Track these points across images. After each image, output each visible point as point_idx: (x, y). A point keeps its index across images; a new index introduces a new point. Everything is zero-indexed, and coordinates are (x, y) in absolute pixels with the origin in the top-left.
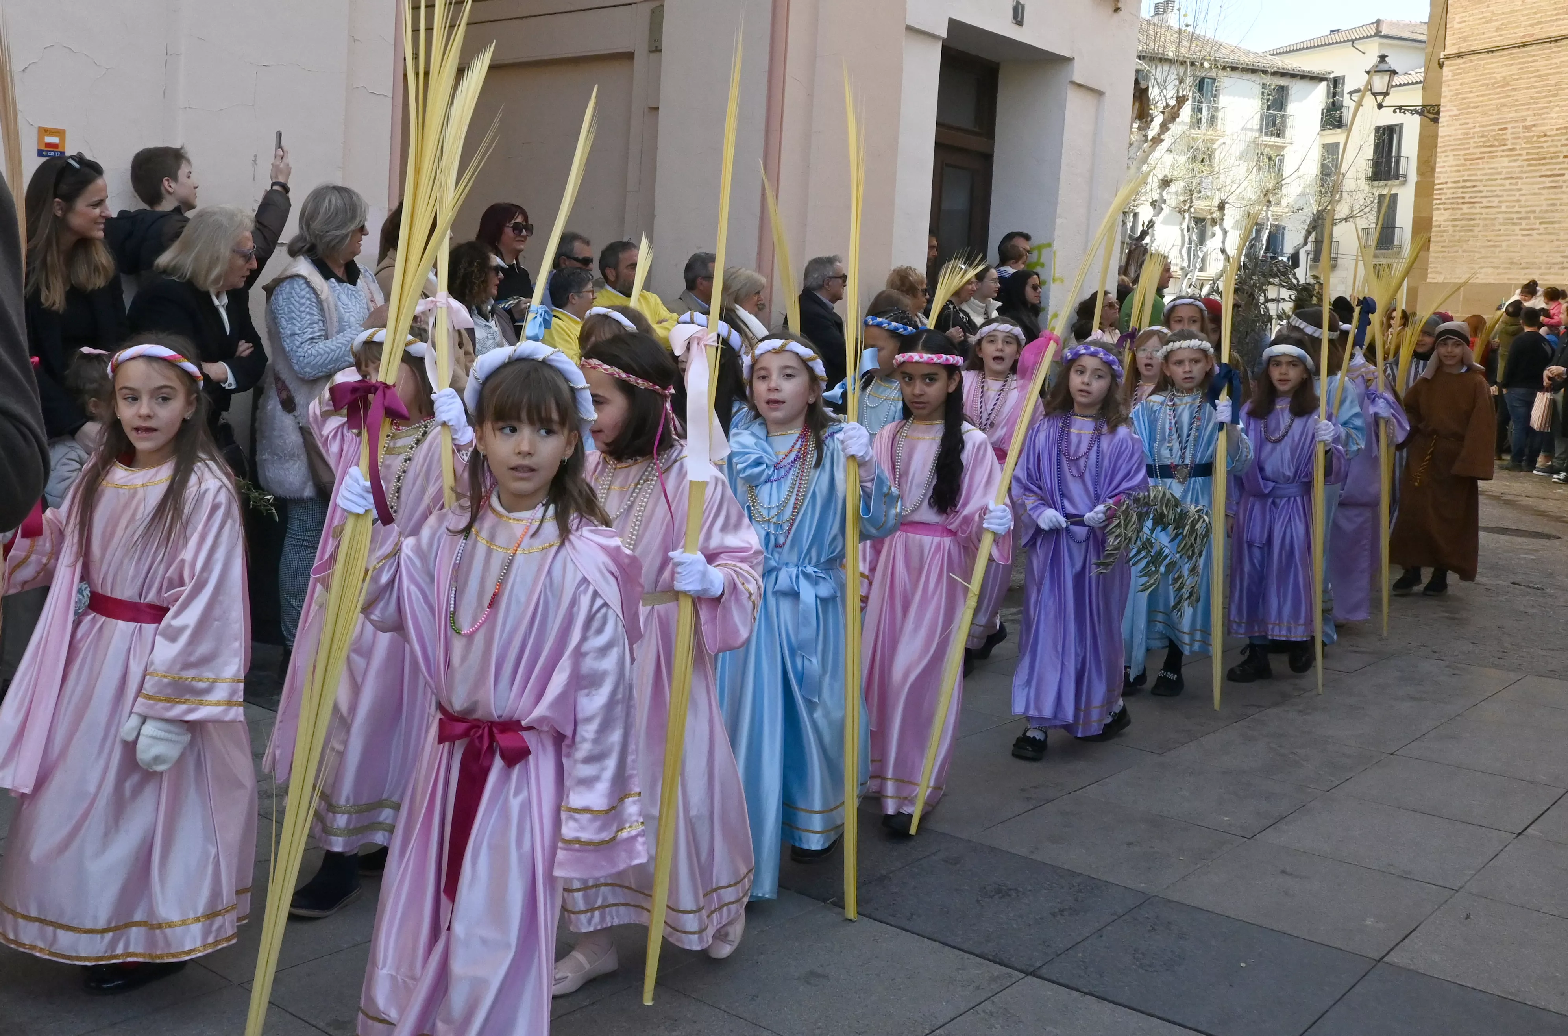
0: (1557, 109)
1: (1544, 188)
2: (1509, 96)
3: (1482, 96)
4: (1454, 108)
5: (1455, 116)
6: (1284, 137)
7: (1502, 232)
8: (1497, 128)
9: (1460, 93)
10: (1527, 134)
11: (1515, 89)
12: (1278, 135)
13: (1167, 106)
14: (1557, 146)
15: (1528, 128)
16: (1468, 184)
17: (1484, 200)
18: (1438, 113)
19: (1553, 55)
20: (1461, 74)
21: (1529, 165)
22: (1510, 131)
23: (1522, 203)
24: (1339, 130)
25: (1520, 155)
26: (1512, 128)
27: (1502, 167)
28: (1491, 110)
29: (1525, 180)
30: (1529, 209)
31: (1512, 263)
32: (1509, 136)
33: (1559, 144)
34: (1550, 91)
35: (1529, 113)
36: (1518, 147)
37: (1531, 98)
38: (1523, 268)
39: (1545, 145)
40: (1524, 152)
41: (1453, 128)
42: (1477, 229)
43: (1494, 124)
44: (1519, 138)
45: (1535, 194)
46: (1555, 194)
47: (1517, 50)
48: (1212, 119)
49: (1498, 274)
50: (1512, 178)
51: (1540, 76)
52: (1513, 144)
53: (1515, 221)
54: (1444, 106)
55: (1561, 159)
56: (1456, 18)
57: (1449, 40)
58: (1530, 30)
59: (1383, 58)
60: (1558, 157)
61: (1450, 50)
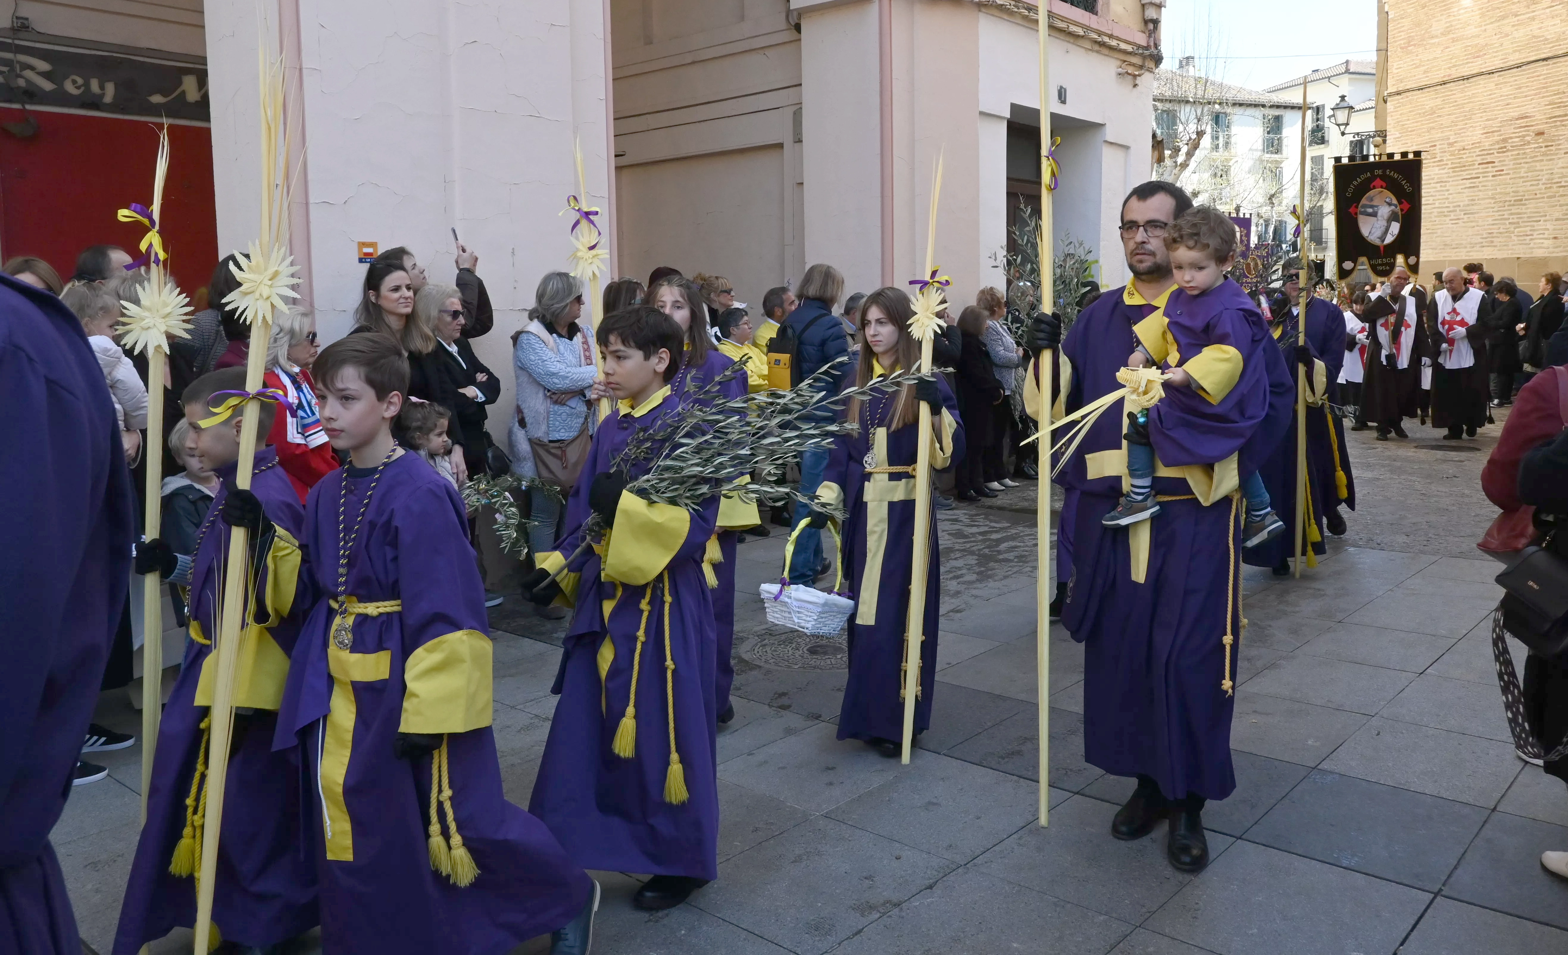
0: (1471, 129)
1: (1465, 188)
2: (1436, 121)
3: (1417, 122)
4: (1397, 133)
5: (1398, 138)
6: (1281, 154)
7: (1437, 222)
9: (1400, 121)
10: (1451, 149)
11: (1440, 116)
12: (1276, 153)
13: (1190, 139)
14: (1473, 156)
15: (1451, 144)
18: (1386, 136)
19: (1466, 90)
20: (1400, 106)
21: (1454, 172)
22: (1438, 147)
23: (1450, 200)
24: (1323, 146)
25: (1447, 164)
26: (1440, 145)
27: (1435, 174)
28: (1424, 132)
29: (1451, 183)
30: (1455, 204)
31: (1445, 245)
32: (1437, 151)
33: (1474, 155)
34: (1465, 116)
35: (1452, 133)
36: (1445, 159)
37: (1452, 122)
38: (1454, 248)
39: (1464, 156)
41: (1397, 147)
43: (1427, 143)
44: (1445, 152)
45: (1459, 193)
46: (1474, 192)
47: (1439, 87)
48: (1227, 144)
49: (1436, 254)
50: (1442, 182)
51: (1457, 105)
52: (1441, 157)
53: (1446, 214)
54: (1390, 132)
55: (1477, 166)
56: (1394, 66)
57: (1390, 82)
58: (1448, 72)
59: (1343, 98)
60: (1474, 165)
61: (1391, 89)
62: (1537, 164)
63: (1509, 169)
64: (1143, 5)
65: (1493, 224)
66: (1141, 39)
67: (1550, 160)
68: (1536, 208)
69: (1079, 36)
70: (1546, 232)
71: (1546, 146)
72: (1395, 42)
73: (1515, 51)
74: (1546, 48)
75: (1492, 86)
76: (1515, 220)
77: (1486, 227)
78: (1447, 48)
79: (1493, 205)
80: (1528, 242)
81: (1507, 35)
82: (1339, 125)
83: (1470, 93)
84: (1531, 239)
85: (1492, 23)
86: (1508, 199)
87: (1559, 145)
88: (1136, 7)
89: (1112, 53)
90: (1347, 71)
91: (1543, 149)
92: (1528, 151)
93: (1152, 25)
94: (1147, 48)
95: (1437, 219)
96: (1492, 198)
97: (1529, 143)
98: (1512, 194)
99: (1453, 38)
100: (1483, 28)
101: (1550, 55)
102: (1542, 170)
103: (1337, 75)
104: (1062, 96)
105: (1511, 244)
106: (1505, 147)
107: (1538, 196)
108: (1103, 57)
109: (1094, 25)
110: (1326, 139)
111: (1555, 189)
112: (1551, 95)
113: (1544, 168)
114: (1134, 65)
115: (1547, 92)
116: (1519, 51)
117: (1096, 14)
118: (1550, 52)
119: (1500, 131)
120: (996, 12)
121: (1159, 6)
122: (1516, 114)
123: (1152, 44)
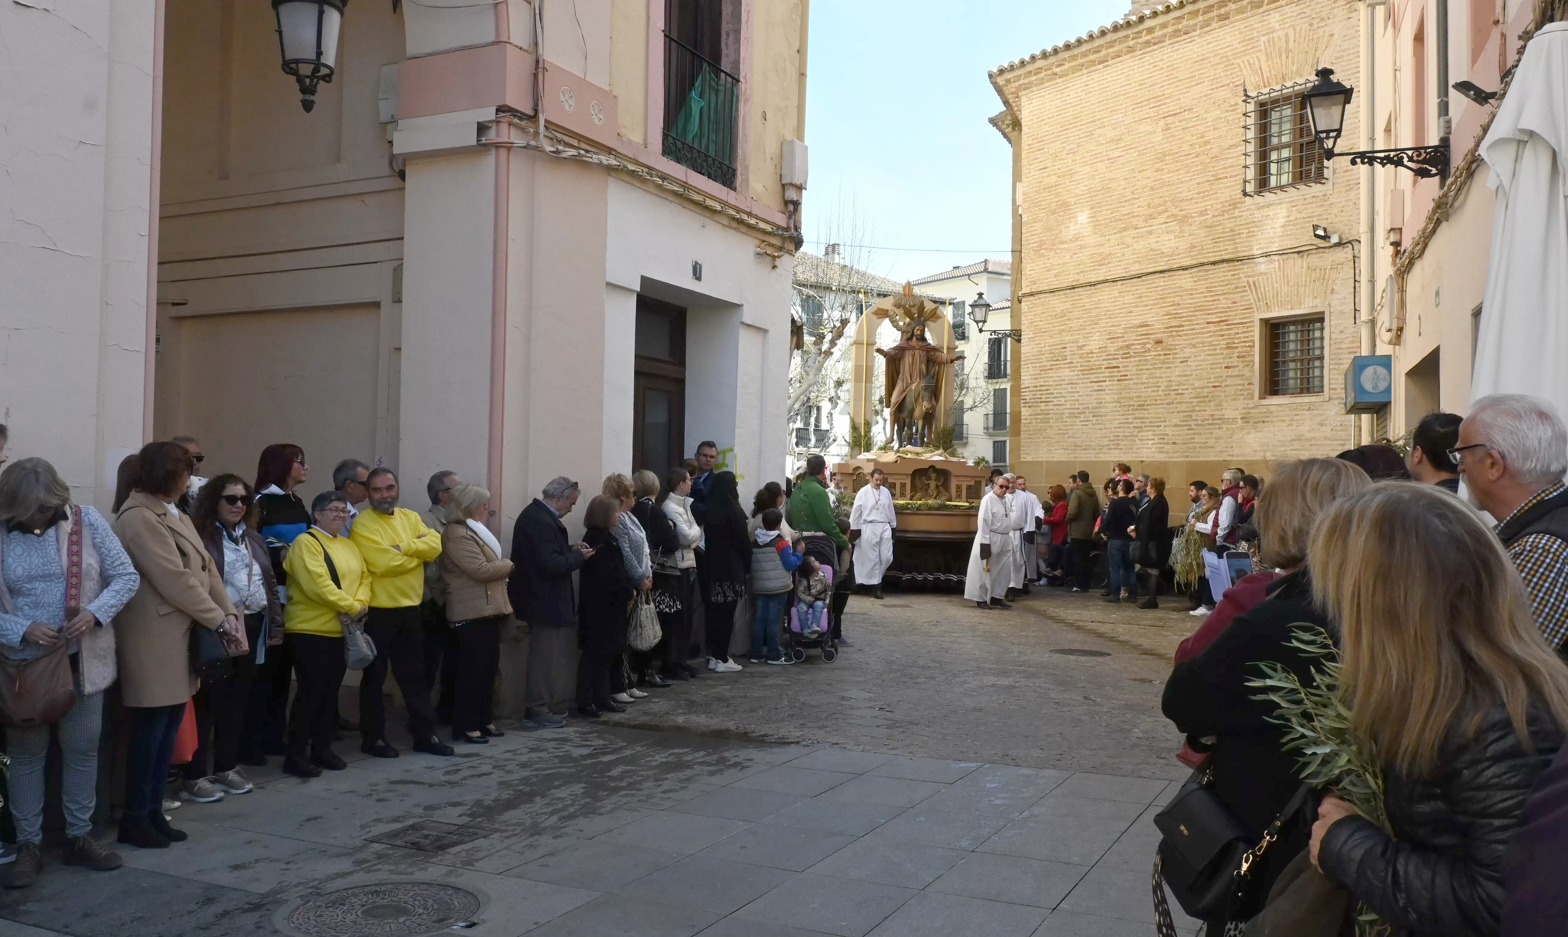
0: (1098, 334)
1: (1093, 391)
2: (1066, 324)
3: (1048, 324)
4: (1031, 333)
5: (1032, 338)
7: (1068, 423)
8: (1059, 347)
9: (1034, 322)
10: (1080, 352)
11: (1069, 319)
13: (835, 326)
14: (1099, 360)
15: (1080, 347)
16: (1044, 388)
17: (1055, 400)
18: (1020, 335)
19: (1093, 295)
20: (1033, 307)
21: (1083, 374)
22: (1068, 349)
23: (1080, 402)
24: (963, 342)
25: (1076, 367)
26: (1070, 347)
28: (1055, 334)
29: (1081, 385)
30: (1085, 406)
31: (1076, 446)
32: (1068, 353)
33: (1101, 359)
34: (1092, 321)
35: (1080, 336)
36: (1075, 361)
37: (1081, 326)
39: (1092, 360)
40: (1079, 365)
41: (1027, 347)
42: (1051, 421)
43: (1058, 345)
44: (1075, 354)
45: (1088, 395)
46: (1101, 395)
47: (1069, 291)
50: (1072, 384)
51: (1085, 310)
52: (1071, 359)
53: (1076, 415)
54: (1024, 331)
55: (1103, 370)
56: (1028, 267)
57: (1024, 283)
58: (1077, 277)
59: (980, 295)
60: (1101, 368)
61: (1025, 290)
62: (1157, 371)
63: (1133, 375)
64: (783, 186)
65: (1120, 428)
66: (781, 220)
67: (1169, 368)
68: (1157, 413)
69: (715, 211)
70: (1166, 437)
71: (1164, 355)
72: (1028, 244)
73: (1136, 262)
74: (1163, 261)
75: (1116, 293)
76: (1139, 425)
77: (1113, 430)
78: (1075, 254)
79: (1119, 409)
80: (1150, 446)
81: (1128, 246)
82: (977, 322)
83: (1096, 299)
84: (1153, 444)
85: (1115, 234)
86: (1132, 403)
87: (1176, 354)
88: (775, 187)
89: (750, 232)
90: (986, 270)
91: (1162, 357)
92: (1149, 358)
93: (792, 207)
94: (787, 229)
95: (1068, 420)
96: (1119, 402)
97: (1149, 350)
98: (1135, 399)
99: (1080, 245)
100: (1107, 238)
101: (1166, 268)
102: (1162, 378)
103: (976, 273)
104: (697, 272)
105: (1135, 447)
106: (1128, 353)
107: (1159, 402)
108: (740, 235)
109: (732, 201)
110: (966, 335)
111: (1173, 397)
112: (1168, 306)
113: (1164, 375)
114: (773, 246)
115: (1164, 303)
116: (1139, 262)
117: (735, 190)
118: (1165, 265)
119: (1123, 337)
120: (627, 178)
121: (800, 188)
122: (1137, 322)
123: (792, 226)
